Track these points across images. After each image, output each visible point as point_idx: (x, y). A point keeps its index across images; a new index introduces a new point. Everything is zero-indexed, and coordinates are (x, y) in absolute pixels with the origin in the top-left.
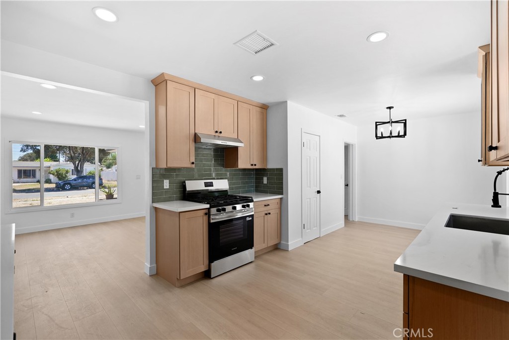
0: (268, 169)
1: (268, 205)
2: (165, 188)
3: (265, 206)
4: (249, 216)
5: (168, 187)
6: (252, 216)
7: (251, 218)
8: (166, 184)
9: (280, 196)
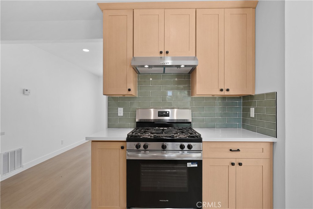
0: (256, 95)
1: (238, 150)
2: (119, 115)
3: (231, 150)
4: (193, 162)
5: (122, 115)
6: (200, 162)
7: (196, 165)
8: (121, 112)
9: (271, 139)
